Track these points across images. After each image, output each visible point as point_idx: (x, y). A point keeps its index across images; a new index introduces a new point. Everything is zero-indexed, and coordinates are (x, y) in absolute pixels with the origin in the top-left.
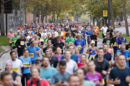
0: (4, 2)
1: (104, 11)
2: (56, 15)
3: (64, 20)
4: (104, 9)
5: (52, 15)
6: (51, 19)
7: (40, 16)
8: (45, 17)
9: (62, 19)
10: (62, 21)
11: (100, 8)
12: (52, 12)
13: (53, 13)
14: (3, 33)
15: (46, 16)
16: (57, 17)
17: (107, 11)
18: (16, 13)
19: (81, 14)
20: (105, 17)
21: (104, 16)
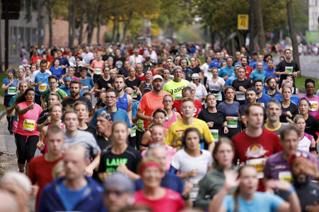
1: (239, 16)
2: (121, 25)
3: (141, 38)
4: (239, 12)
5: (111, 25)
6: (110, 34)
7: (85, 26)
8: (95, 30)
9: (135, 35)
10: (136, 38)
11: (231, 10)
12: (112, 18)
13: (114, 20)
15: (99, 27)
16: (125, 30)
17: (247, 16)
19: (180, 22)
20: (243, 31)
21: (240, 27)
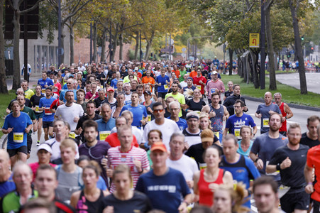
0: (20, 12)
1: (251, 34)
2: (144, 42)
3: (164, 55)
4: (250, 31)
5: (134, 43)
6: (133, 52)
7: (107, 44)
8: (118, 48)
9: (159, 52)
10: (160, 55)
11: (243, 28)
12: (135, 36)
13: (136, 38)
14: (17, 84)
15: (121, 45)
16: (147, 47)
17: (258, 35)
18: (50, 37)
19: (203, 40)
20: (255, 49)
21: (252, 46)
